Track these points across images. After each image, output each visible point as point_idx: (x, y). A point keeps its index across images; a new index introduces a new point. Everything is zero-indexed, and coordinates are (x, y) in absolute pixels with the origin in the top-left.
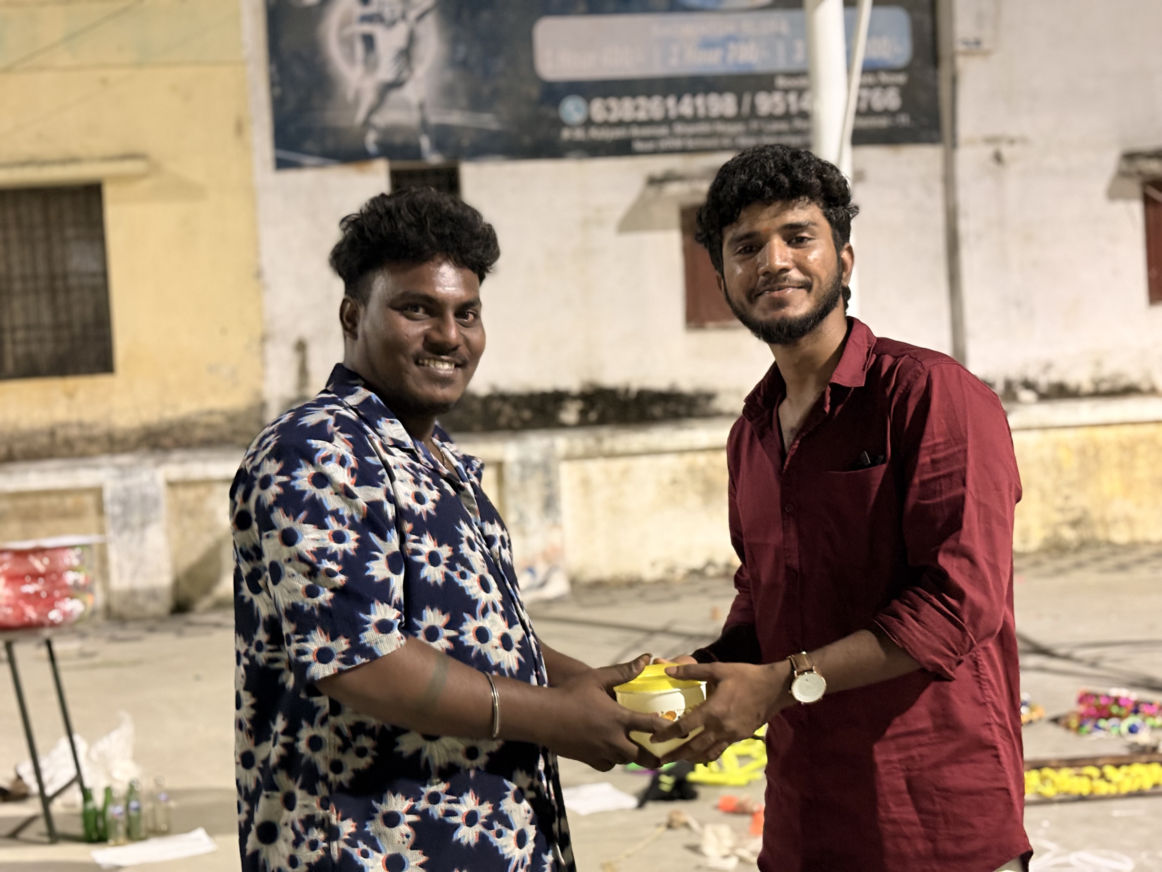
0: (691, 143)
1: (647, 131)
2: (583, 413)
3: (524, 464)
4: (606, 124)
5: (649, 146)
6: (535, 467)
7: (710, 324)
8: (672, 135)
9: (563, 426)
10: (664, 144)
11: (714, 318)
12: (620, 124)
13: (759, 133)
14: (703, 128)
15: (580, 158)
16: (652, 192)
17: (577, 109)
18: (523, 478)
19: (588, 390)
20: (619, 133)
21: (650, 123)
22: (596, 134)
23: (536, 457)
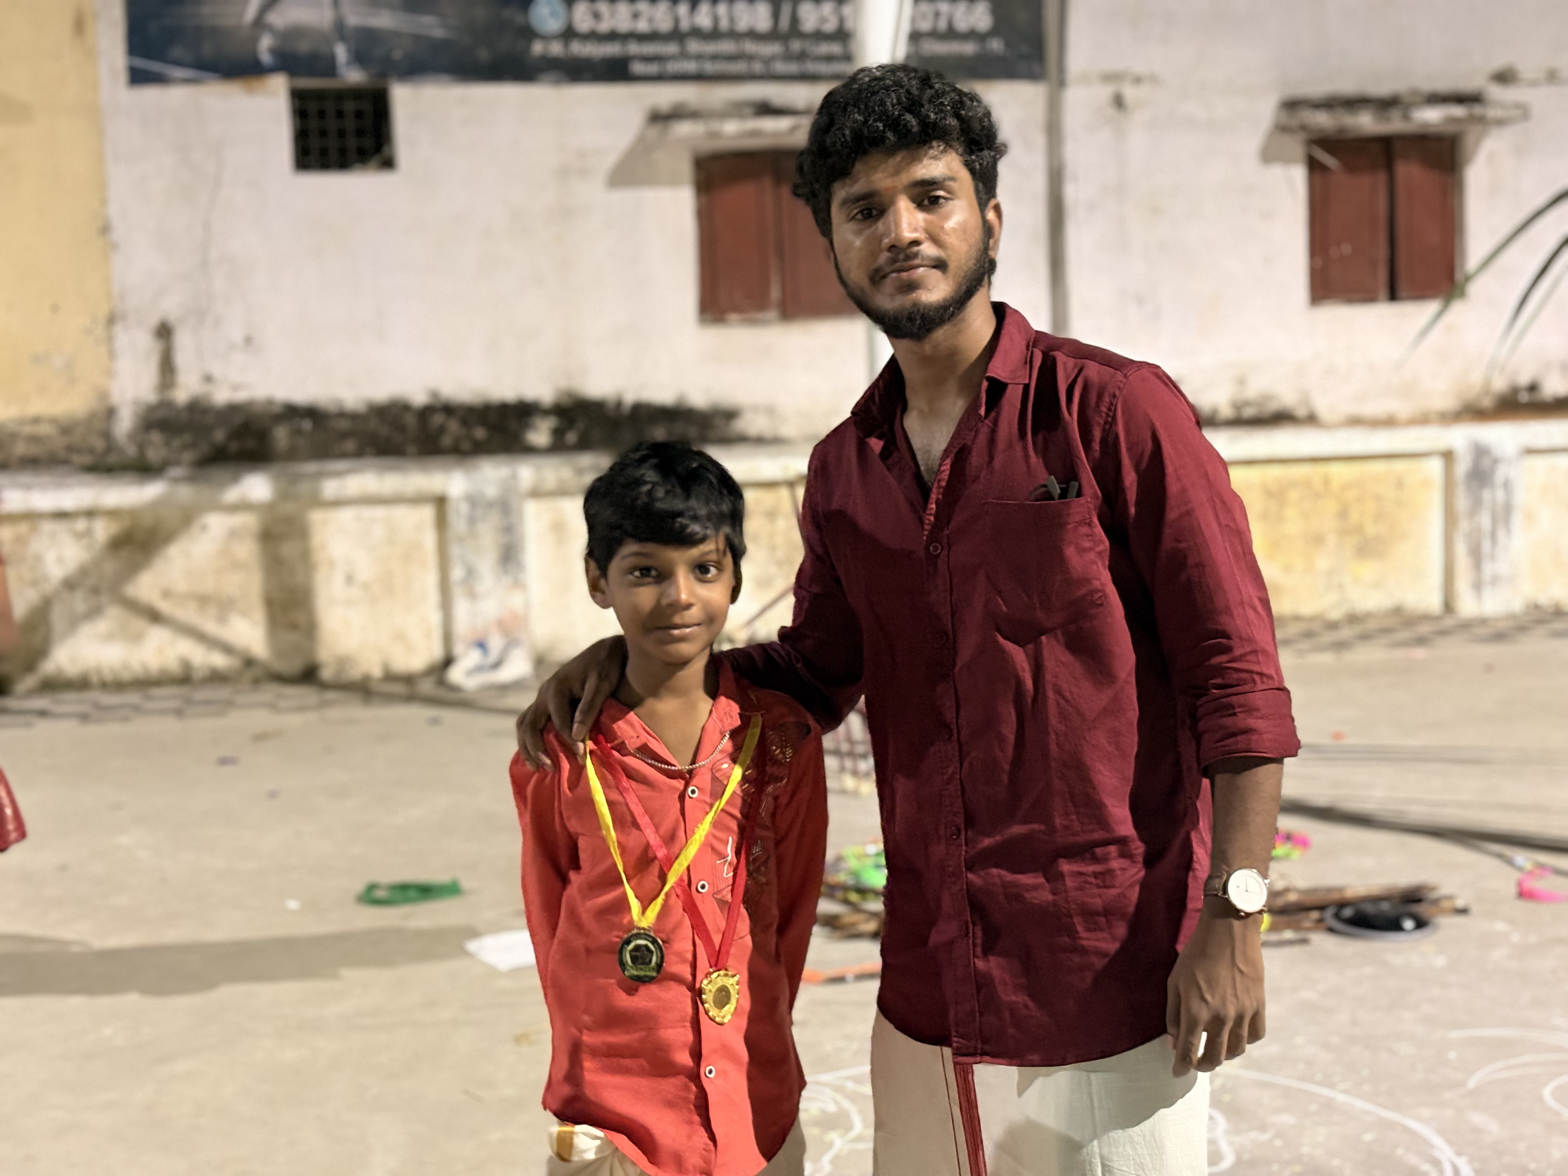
0: (709, 67)
1: (649, 49)
2: (558, 434)
3: (473, 500)
4: (594, 36)
5: (653, 68)
6: (490, 505)
7: (733, 317)
8: (684, 55)
9: (530, 450)
10: (673, 67)
11: (736, 308)
12: (613, 36)
13: (802, 56)
14: (727, 47)
15: (557, 82)
16: (654, 132)
17: (553, 14)
18: (472, 521)
19: (566, 401)
20: (611, 50)
21: (653, 36)
22: (579, 49)
23: (491, 491)
